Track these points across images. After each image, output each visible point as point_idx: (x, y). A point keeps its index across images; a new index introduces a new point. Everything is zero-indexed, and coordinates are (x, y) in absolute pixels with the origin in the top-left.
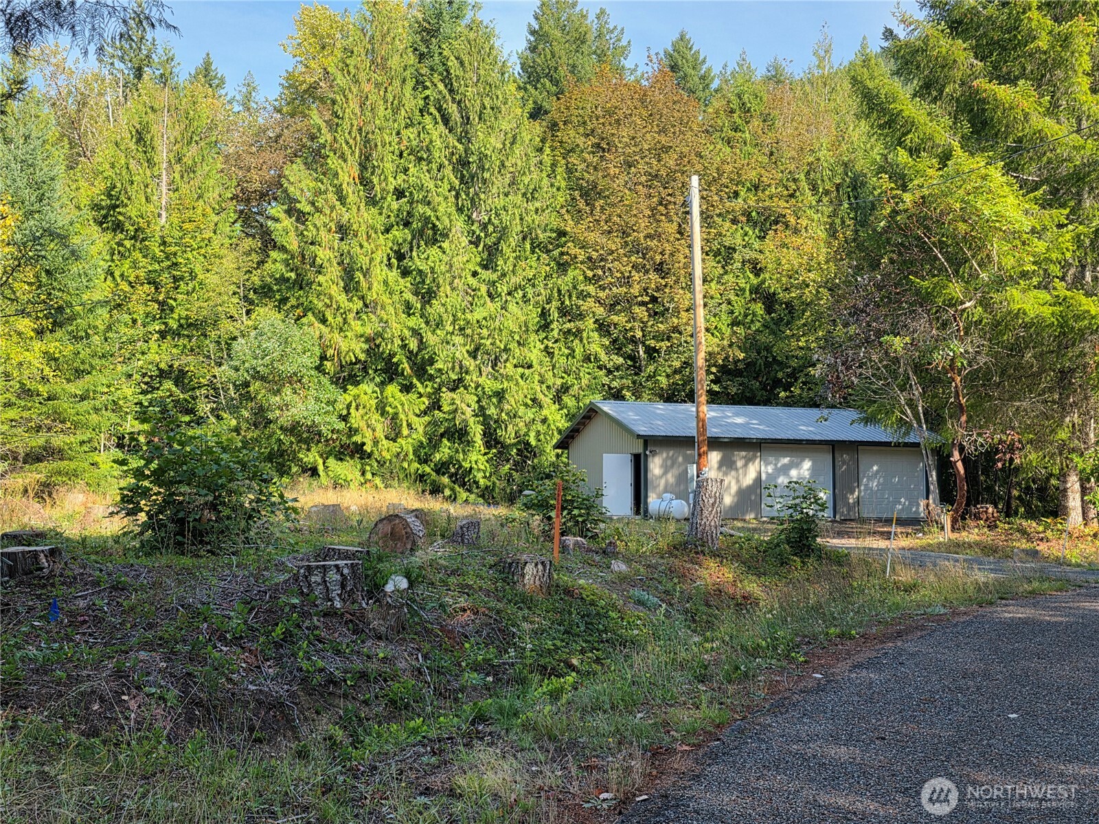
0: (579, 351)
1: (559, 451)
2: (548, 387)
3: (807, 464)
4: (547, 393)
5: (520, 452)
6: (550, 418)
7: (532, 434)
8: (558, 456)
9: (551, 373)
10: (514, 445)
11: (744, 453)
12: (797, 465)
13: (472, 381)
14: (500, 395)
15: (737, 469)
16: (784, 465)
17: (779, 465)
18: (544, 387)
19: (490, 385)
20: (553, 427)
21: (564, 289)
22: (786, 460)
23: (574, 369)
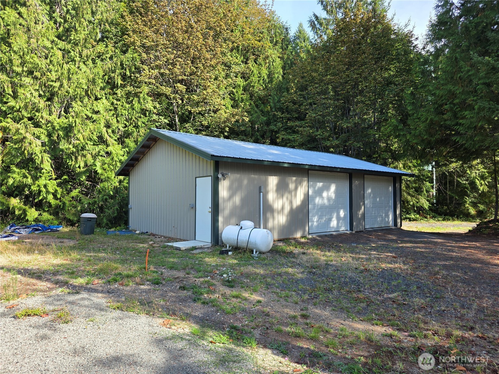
0: (136, 105)
1: (122, 177)
2: (113, 132)
3: (333, 187)
4: (112, 135)
5: (89, 178)
6: (114, 152)
7: (98, 164)
8: (120, 182)
9: (115, 120)
10: (84, 173)
11: (294, 178)
12: (328, 188)
13: (42, 117)
14: (68, 130)
15: (290, 192)
16: (319, 188)
17: (317, 188)
18: (110, 131)
19: (59, 122)
20: (115, 159)
21: (126, 63)
22: (320, 185)
23: (134, 118)
